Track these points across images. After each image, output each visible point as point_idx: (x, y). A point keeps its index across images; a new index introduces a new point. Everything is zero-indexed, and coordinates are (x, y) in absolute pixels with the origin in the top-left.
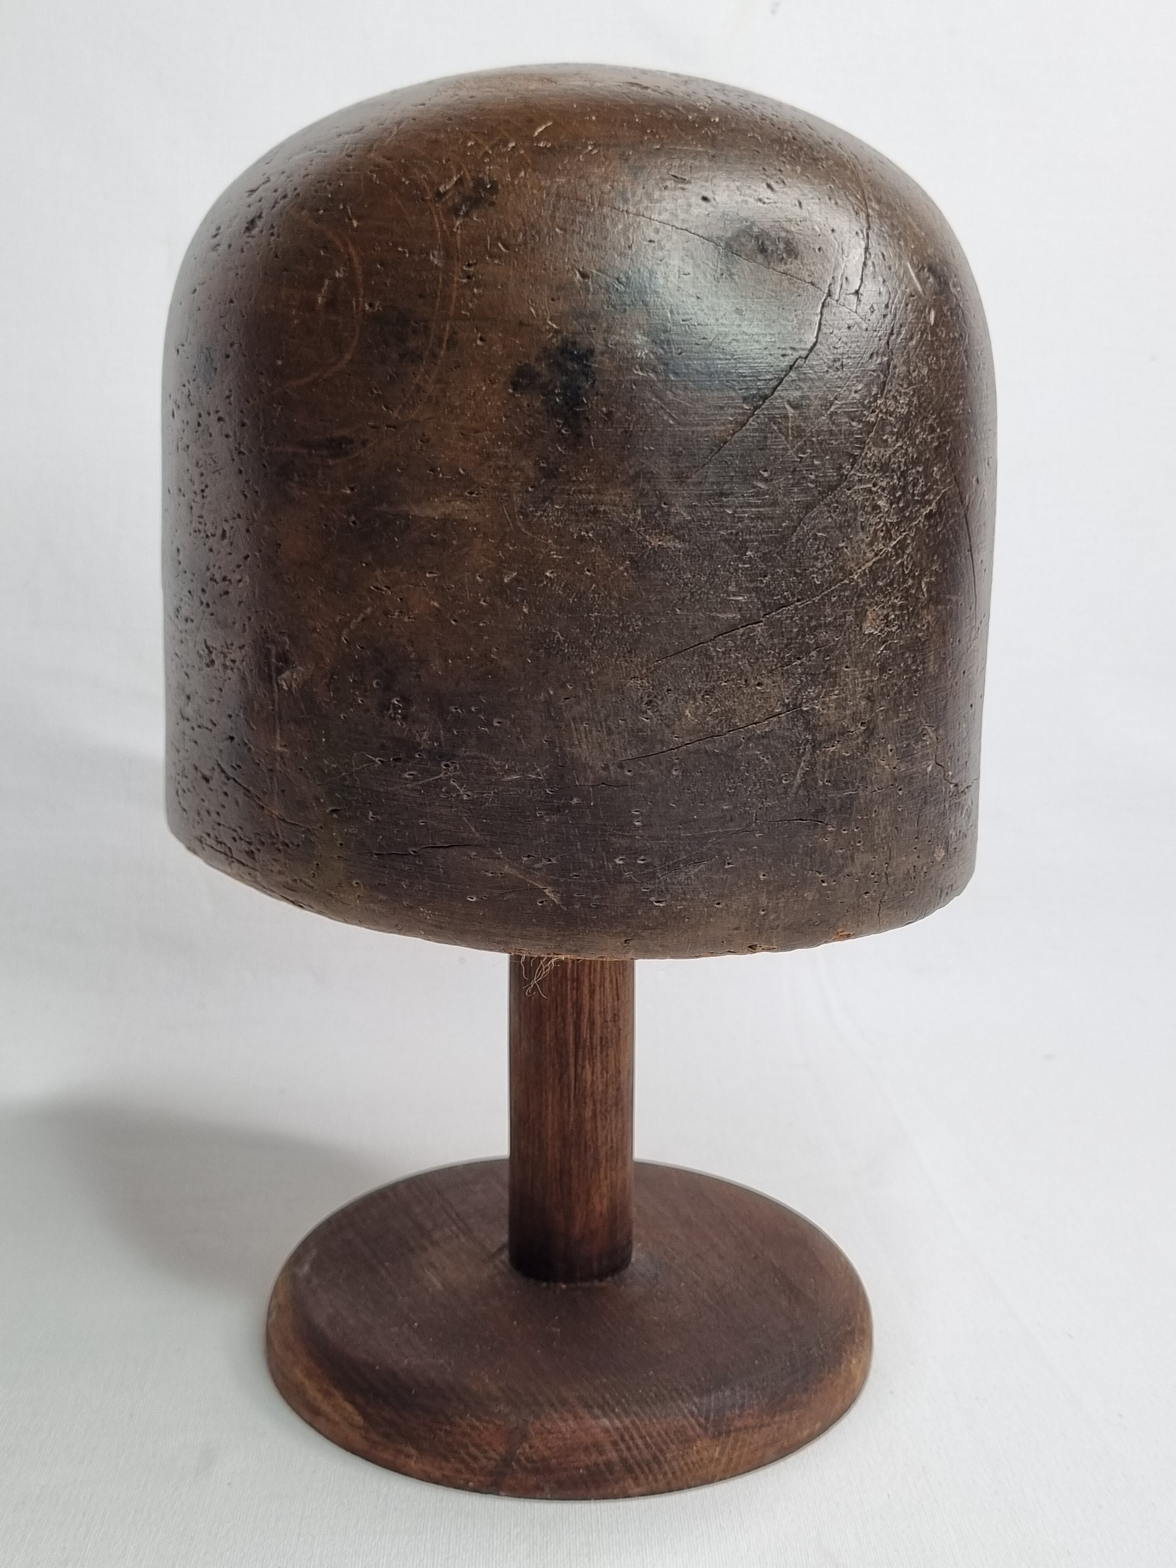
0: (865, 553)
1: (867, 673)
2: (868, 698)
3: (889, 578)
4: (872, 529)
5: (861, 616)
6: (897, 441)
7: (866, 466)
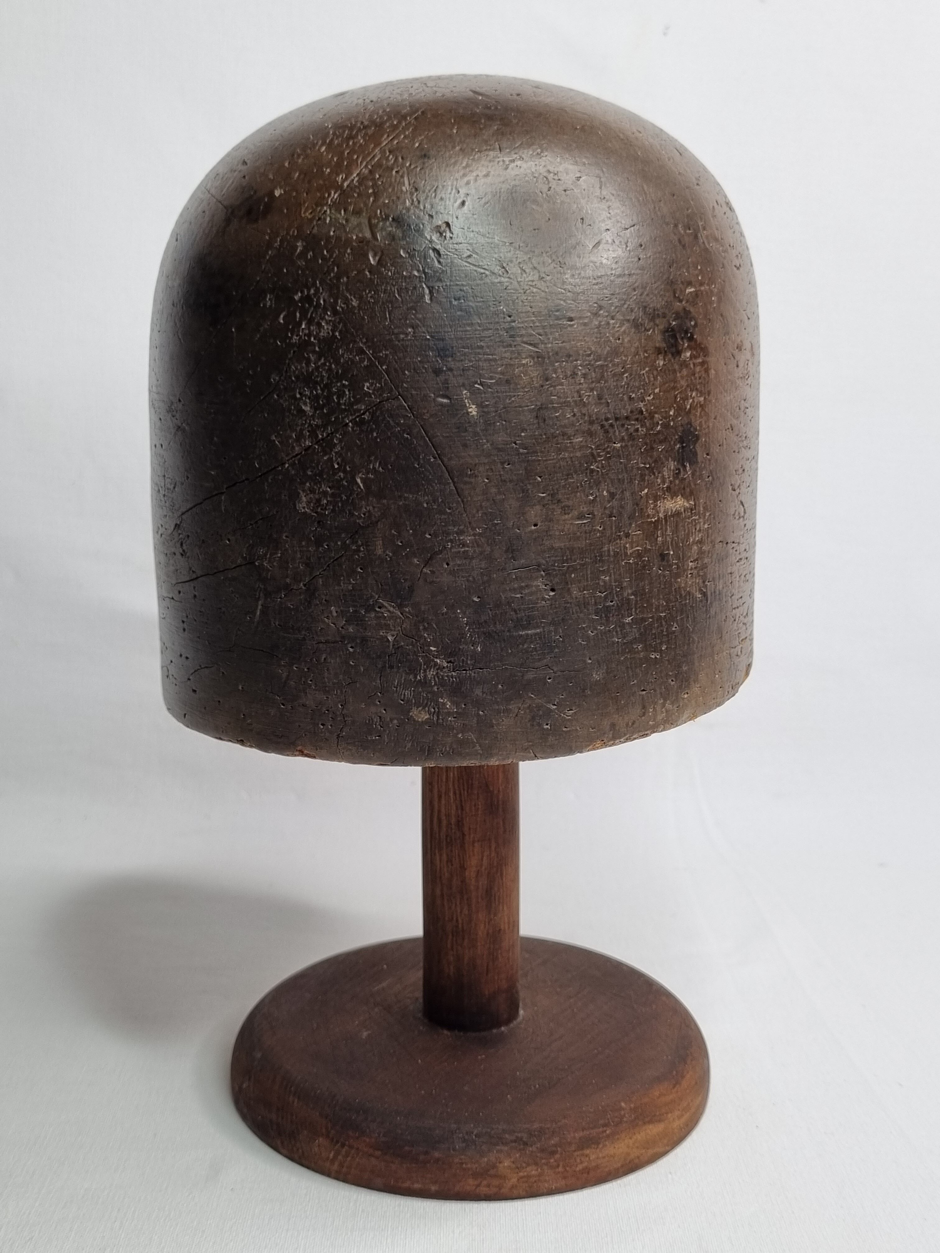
0: (293, 447)
1: (304, 543)
2: (307, 565)
3: (318, 469)
4: (298, 429)
5: (294, 497)
6: (320, 359)
7: (290, 377)
